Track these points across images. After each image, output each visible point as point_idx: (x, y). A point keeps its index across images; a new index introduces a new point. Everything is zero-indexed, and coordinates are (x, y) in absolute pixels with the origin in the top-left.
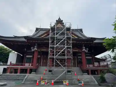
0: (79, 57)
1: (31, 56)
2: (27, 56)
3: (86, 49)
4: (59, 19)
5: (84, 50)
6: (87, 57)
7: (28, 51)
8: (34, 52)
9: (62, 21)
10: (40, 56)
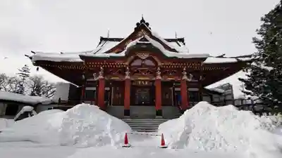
0: (176, 89)
1: (95, 89)
2: (87, 89)
3: (188, 75)
4: (143, 21)
5: (185, 77)
6: (190, 89)
7: (88, 80)
8: (98, 81)
9: (148, 24)
10: (108, 89)
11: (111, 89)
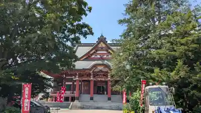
1: (71, 83)
2: (66, 83)
4: (102, 36)
7: (67, 78)
9: (105, 38)
10: (80, 83)
11: (82, 83)
